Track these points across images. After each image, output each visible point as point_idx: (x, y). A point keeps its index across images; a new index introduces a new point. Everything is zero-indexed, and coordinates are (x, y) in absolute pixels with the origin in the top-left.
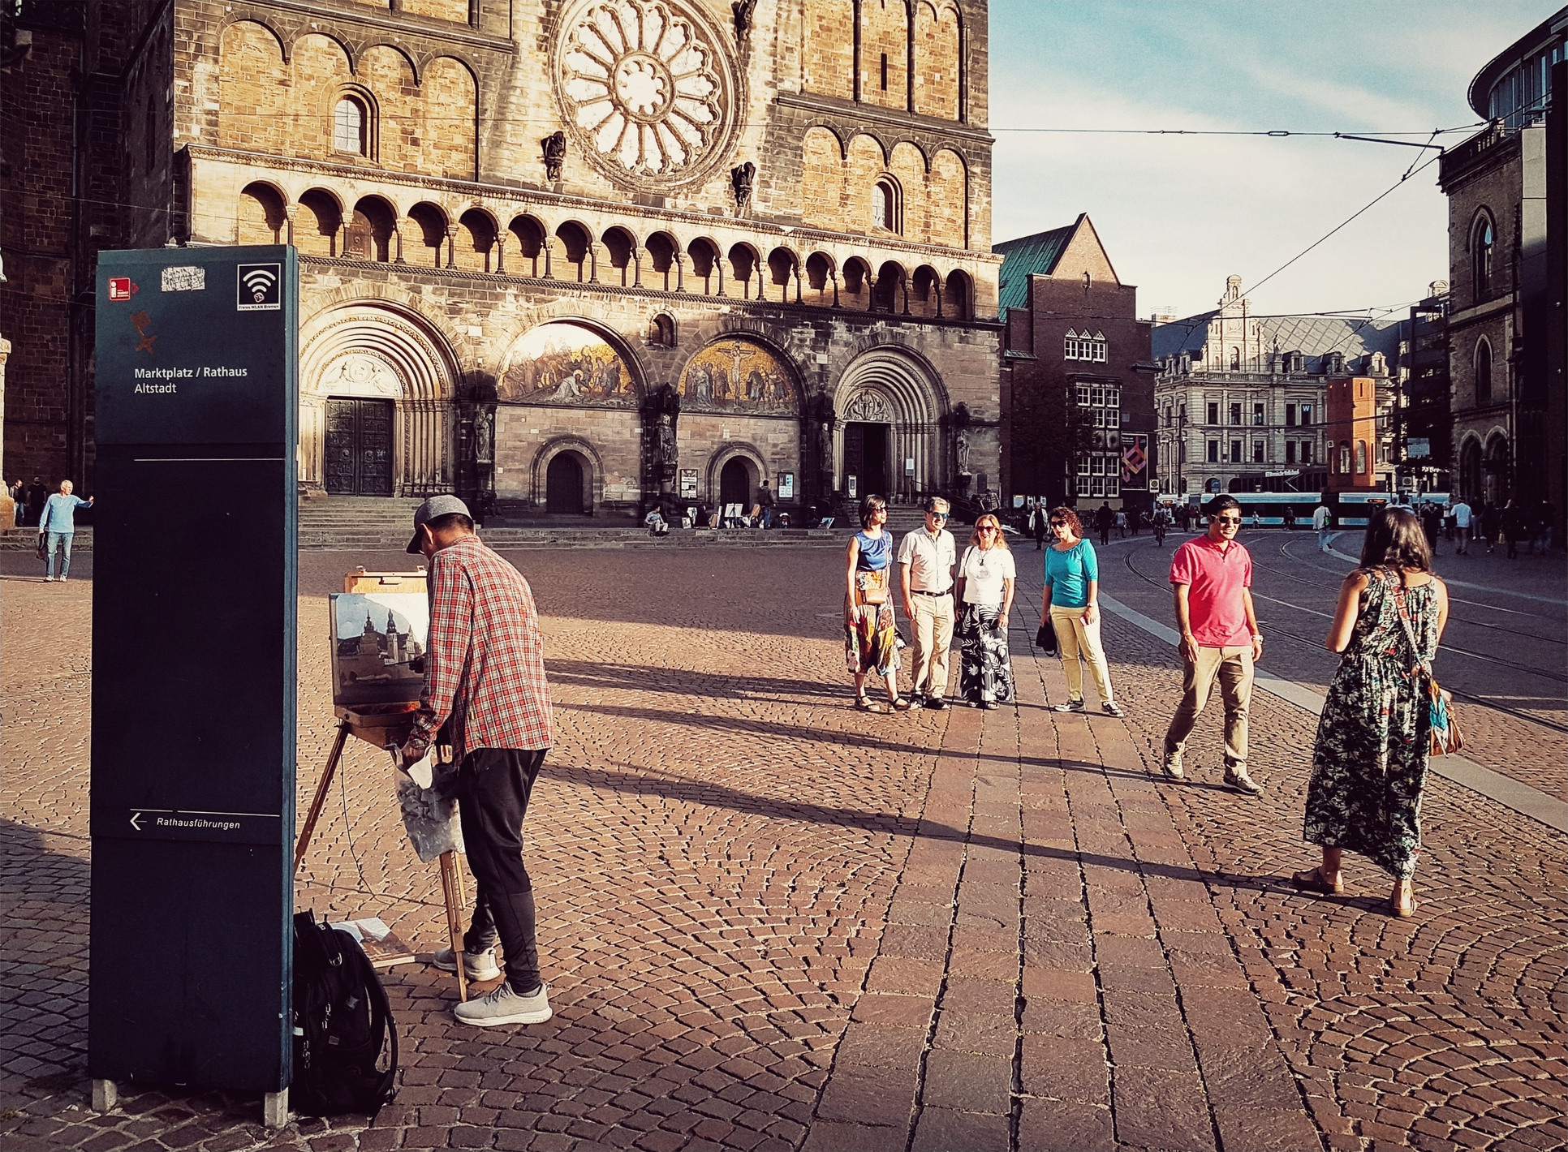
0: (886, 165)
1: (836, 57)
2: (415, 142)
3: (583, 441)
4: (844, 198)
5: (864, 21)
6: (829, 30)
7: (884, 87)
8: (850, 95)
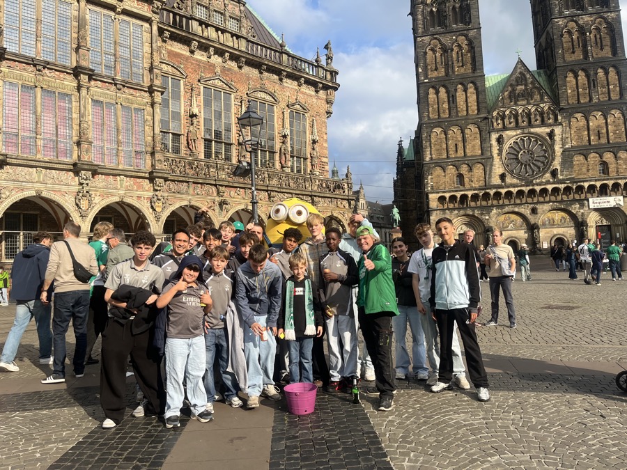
0: (601, 158)
1: (582, 136)
2: (472, 181)
3: (515, 238)
4: (588, 170)
5: (591, 124)
6: (579, 129)
7: (599, 139)
8: (588, 144)
